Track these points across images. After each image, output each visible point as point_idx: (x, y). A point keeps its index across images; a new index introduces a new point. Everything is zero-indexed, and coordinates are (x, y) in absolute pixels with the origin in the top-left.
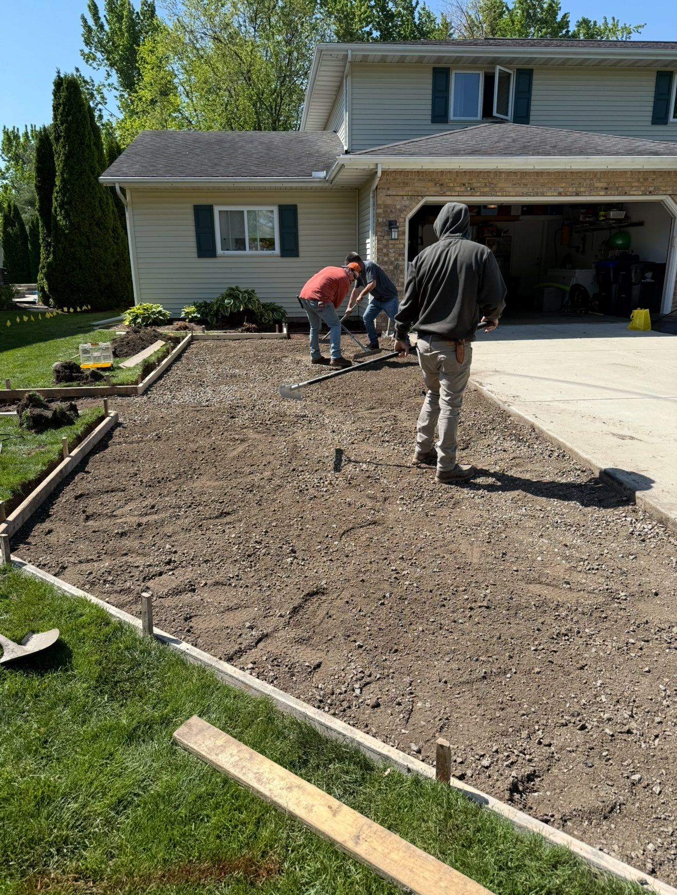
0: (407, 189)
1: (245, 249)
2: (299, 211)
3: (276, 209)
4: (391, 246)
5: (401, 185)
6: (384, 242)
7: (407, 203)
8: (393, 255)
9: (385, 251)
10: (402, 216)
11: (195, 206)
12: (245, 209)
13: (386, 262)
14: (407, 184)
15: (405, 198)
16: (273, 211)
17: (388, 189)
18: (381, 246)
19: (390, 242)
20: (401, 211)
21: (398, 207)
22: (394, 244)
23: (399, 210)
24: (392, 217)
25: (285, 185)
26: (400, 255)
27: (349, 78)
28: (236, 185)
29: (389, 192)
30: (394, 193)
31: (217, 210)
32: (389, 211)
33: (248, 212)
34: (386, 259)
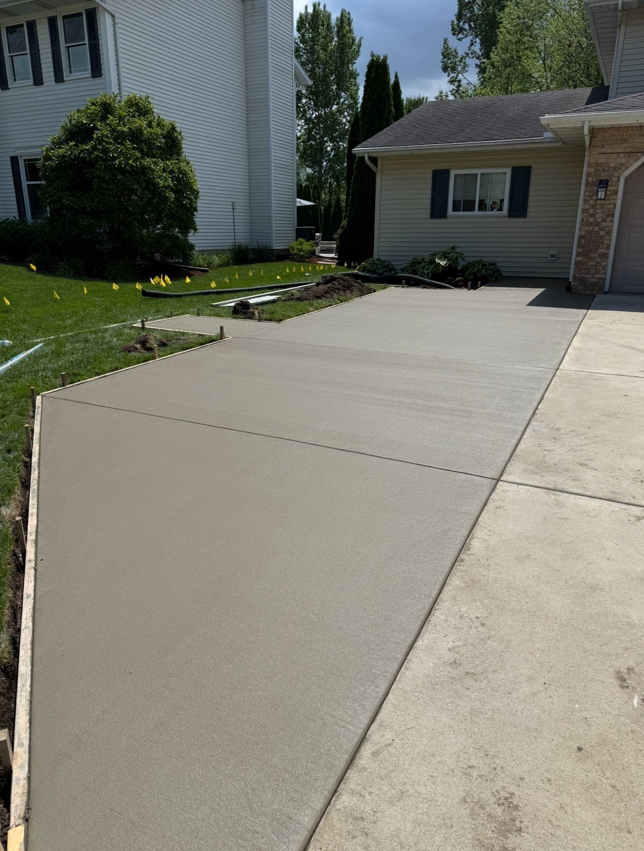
0: (625, 145)
1: (474, 210)
2: (533, 172)
3: (509, 171)
4: (598, 206)
5: (619, 141)
6: (592, 202)
7: (624, 160)
8: (600, 215)
9: (591, 211)
10: (616, 174)
11: (433, 171)
12: (479, 172)
13: (591, 223)
14: (626, 140)
15: (622, 155)
16: (506, 173)
17: (603, 146)
18: (587, 206)
19: (599, 202)
20: (615, 169)
21: (612, 165)
22: (603, 205)
23: (613, 168)
24: (603, 176)
25: (515, 147)
26: (608, 216)
27: (623, 28)
28: (468, 149)
29: (604, 150)
30: (609, 151)
31: (453, 173)
32: (601, 170)
33: (482, 174)
34: (591, 220)
